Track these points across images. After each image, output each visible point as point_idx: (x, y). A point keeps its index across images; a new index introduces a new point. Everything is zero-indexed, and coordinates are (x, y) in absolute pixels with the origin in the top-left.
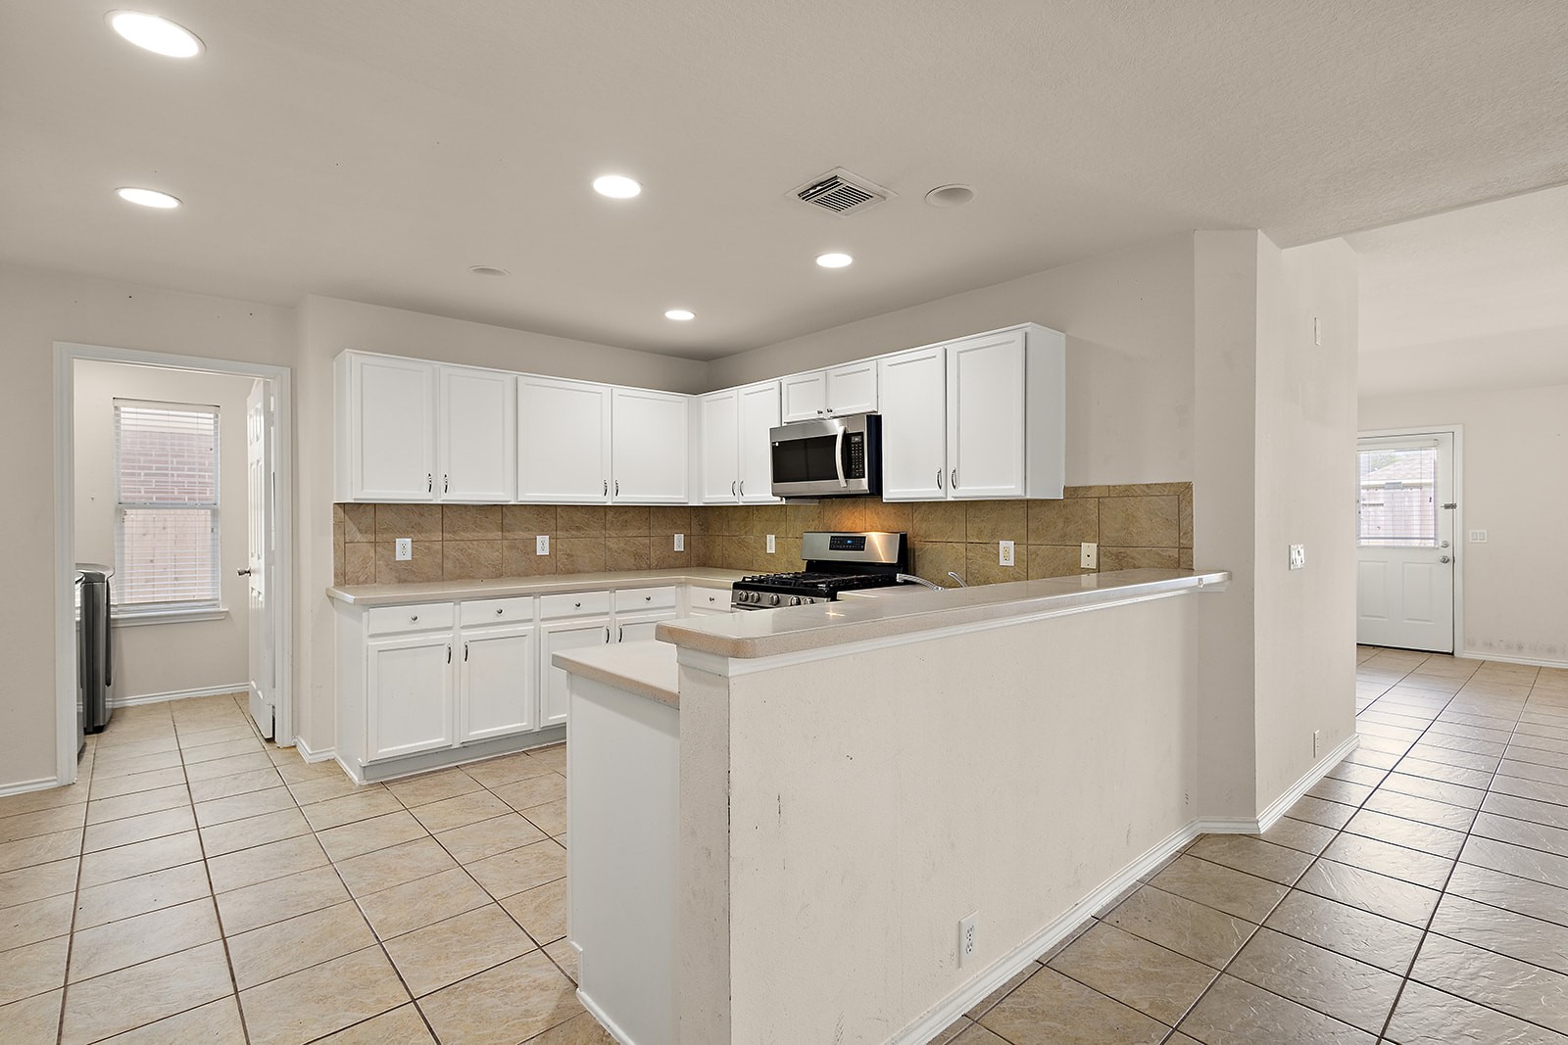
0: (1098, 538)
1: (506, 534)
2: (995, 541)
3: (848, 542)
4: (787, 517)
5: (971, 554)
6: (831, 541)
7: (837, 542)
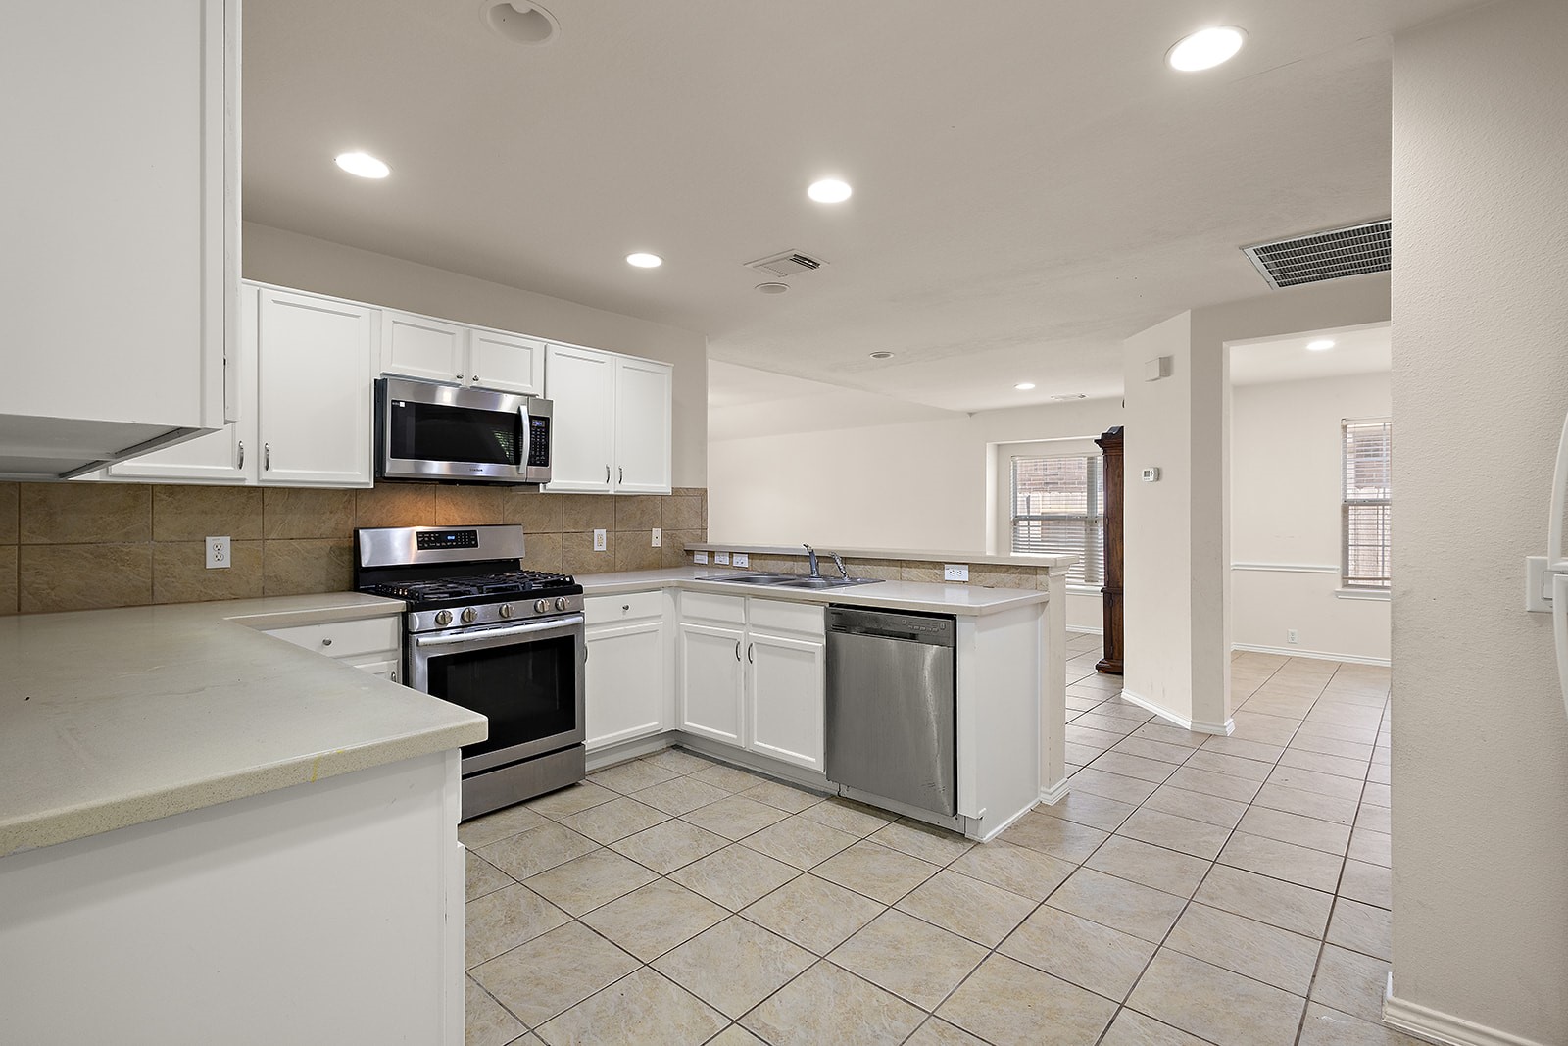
0: (661, 525)
2: (589, 530)
3: (449, 538)
4: (266, 508)
5: (567, 543)
6: (418, 537)
7: (430, 538)
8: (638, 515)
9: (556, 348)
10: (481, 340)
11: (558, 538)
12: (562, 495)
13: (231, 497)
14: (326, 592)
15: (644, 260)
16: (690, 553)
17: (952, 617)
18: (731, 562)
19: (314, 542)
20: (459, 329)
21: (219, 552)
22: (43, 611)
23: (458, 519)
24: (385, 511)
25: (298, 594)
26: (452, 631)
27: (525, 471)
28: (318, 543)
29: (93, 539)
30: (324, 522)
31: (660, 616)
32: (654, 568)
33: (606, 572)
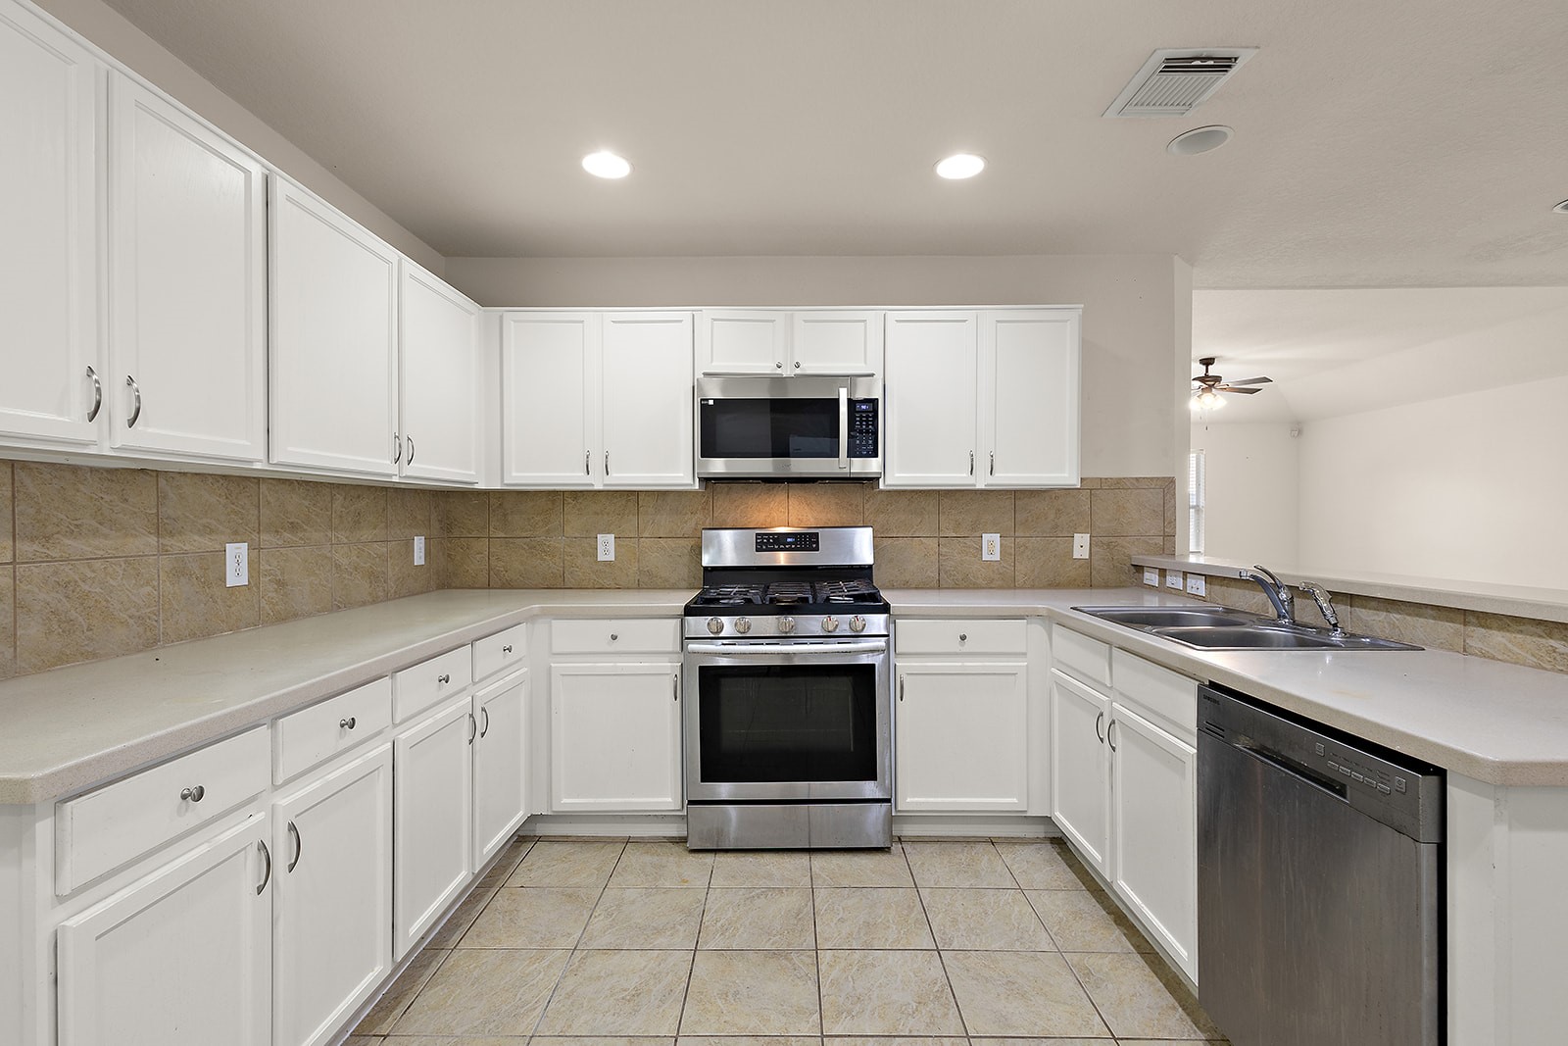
0: (1090, 528)
1: (167, 541)
2: (978, 534)
3: (789, 540)
4: (641, 509)
5: (945, 550)
6: (757, 539)
7: (768, 540)
8: (1052, 516)
9: (895, 314)
10: (805, 321)
11: (933, 543)
12: (939, 491)
13: (616, 500)
14: (687, 588)
15: (960, 166)
16: (1139, 569)
17: (1441, 773)
18: (1185, 586)
19: (678, 541)
20: (779, 315)
21: (606, 547)
22: (502, 588)
23: (812, 520)
24: (739, 511)
25: (664, 588)
26: (725, 641)
27: (845, 464)
28: (682, 542)
29: (528, 534)
30: (686, 522)
31: (1025, 654)
32: (1078, 587)
33: (1001, 588)
